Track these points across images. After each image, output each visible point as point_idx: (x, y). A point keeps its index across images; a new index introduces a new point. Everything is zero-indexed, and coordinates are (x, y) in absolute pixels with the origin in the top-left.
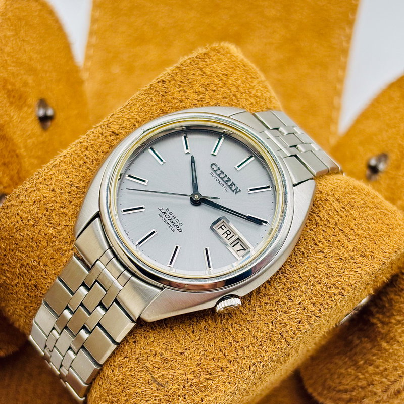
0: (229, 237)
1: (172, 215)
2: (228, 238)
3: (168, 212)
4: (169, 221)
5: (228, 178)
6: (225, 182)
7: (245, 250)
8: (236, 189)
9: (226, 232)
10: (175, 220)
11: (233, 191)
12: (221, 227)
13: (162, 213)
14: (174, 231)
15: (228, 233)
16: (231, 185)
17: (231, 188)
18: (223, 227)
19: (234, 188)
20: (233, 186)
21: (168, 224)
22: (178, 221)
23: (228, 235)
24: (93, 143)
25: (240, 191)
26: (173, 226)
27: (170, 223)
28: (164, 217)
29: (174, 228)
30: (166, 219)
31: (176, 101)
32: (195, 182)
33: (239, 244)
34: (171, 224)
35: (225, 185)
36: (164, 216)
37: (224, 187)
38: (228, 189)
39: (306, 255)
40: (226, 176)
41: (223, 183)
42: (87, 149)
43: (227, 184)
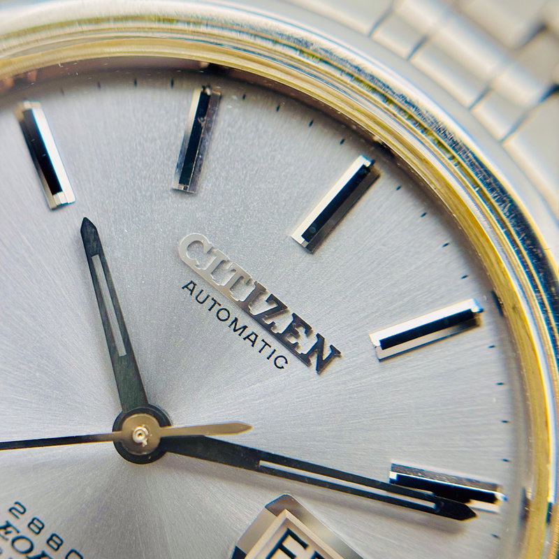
1: (46, 534)
3: (21, 524)
5: (272, 299)
6: (258, 319)
8: (319, 346)
11: (305, 359)
12: (280, 546)
16: (291, 330)
17: (292, 348)
18: (290, 544)
19: (305, 344)
20: (301, 331)
25: (335, 353)
32: (122, 351)
35: (263, 334)
36: (7, 544)
37: (259, 344)
38: (282, 351)
40: (259, 291)
41: (253, 327)
43: (269, 328)
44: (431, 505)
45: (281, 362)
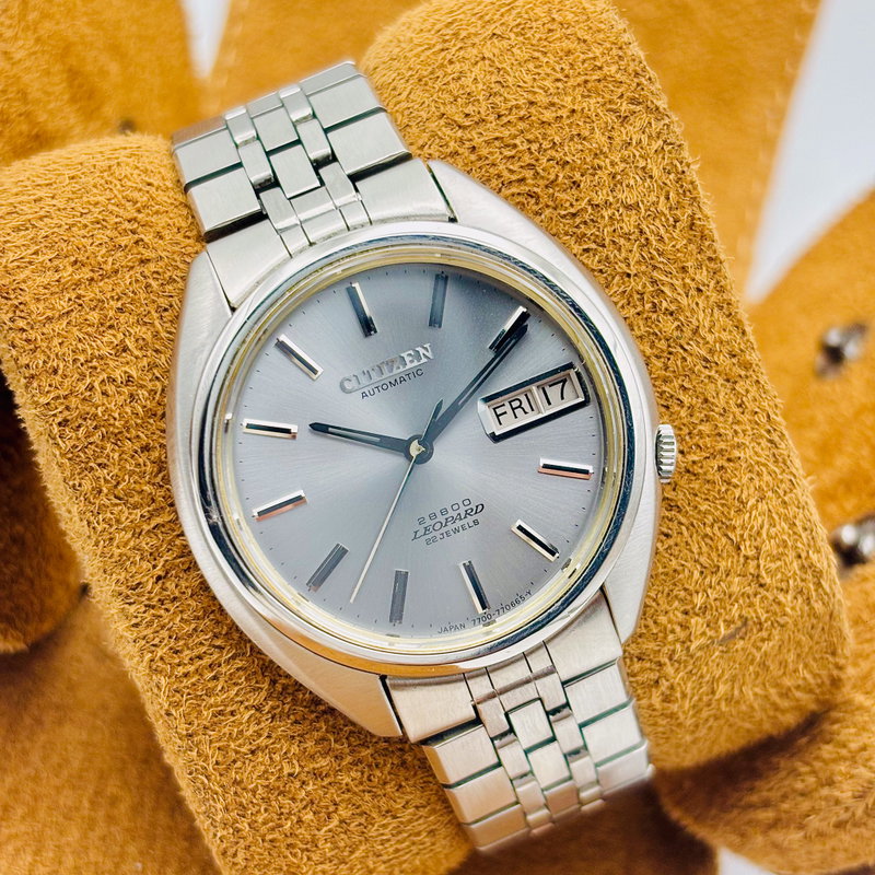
0: (525, 405)
1: (438, 514)
2: (527, 408)
3: (428, 522)
4: (451, 526)
7: (564, 381)
9: (513, 409)
10: (451, 513)
12: (498, 416)
13: (427, 537)
14: (476, 522)
15: (516, 404)
18: (499, 411)
21: (456, 531)
22: (455, 507)
23: (519, 407)
24: (164, 633)
26: (464, 522)
27: (455, 526)
28: (437, 534)
29: (470, 519)
30: (444, 530)
31: (128, 410)
32: (377, 440)
33: (547, 389)
34: (459, 524)
36: (434, 533)
37: (406, 378)
39: (593, 246)
42: (176, 652)
44: (513, 342)
45: (419, 372)
